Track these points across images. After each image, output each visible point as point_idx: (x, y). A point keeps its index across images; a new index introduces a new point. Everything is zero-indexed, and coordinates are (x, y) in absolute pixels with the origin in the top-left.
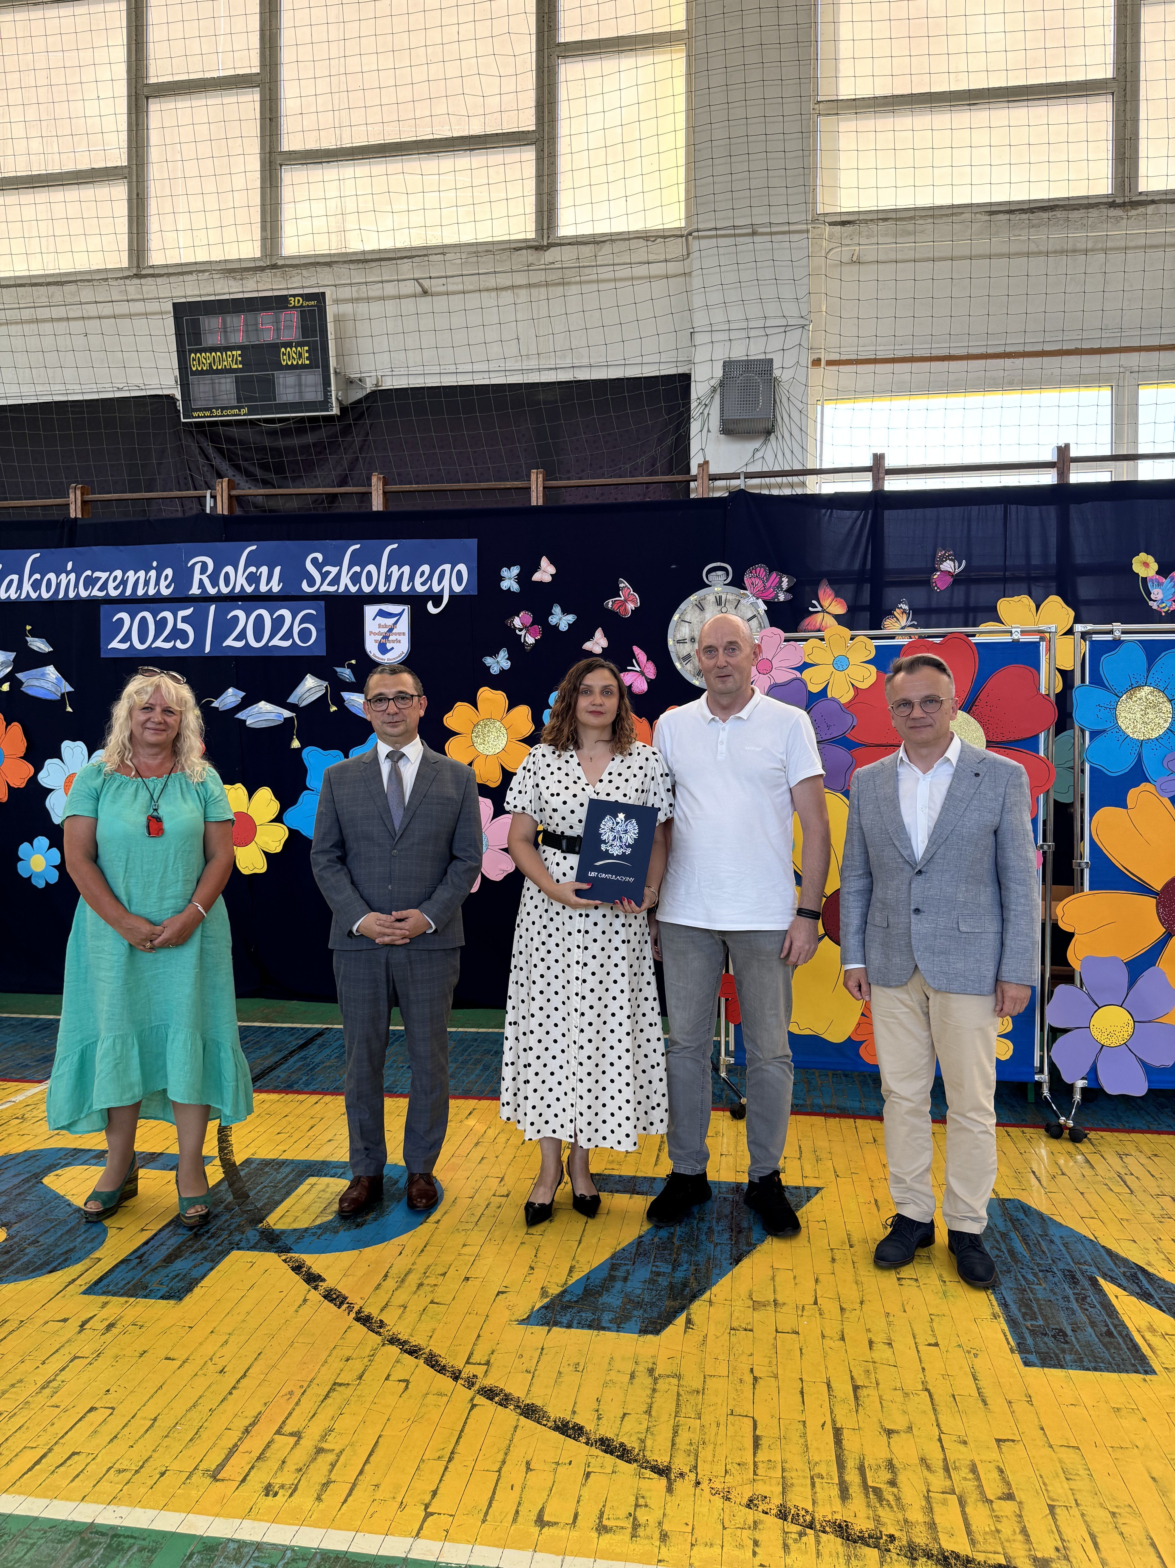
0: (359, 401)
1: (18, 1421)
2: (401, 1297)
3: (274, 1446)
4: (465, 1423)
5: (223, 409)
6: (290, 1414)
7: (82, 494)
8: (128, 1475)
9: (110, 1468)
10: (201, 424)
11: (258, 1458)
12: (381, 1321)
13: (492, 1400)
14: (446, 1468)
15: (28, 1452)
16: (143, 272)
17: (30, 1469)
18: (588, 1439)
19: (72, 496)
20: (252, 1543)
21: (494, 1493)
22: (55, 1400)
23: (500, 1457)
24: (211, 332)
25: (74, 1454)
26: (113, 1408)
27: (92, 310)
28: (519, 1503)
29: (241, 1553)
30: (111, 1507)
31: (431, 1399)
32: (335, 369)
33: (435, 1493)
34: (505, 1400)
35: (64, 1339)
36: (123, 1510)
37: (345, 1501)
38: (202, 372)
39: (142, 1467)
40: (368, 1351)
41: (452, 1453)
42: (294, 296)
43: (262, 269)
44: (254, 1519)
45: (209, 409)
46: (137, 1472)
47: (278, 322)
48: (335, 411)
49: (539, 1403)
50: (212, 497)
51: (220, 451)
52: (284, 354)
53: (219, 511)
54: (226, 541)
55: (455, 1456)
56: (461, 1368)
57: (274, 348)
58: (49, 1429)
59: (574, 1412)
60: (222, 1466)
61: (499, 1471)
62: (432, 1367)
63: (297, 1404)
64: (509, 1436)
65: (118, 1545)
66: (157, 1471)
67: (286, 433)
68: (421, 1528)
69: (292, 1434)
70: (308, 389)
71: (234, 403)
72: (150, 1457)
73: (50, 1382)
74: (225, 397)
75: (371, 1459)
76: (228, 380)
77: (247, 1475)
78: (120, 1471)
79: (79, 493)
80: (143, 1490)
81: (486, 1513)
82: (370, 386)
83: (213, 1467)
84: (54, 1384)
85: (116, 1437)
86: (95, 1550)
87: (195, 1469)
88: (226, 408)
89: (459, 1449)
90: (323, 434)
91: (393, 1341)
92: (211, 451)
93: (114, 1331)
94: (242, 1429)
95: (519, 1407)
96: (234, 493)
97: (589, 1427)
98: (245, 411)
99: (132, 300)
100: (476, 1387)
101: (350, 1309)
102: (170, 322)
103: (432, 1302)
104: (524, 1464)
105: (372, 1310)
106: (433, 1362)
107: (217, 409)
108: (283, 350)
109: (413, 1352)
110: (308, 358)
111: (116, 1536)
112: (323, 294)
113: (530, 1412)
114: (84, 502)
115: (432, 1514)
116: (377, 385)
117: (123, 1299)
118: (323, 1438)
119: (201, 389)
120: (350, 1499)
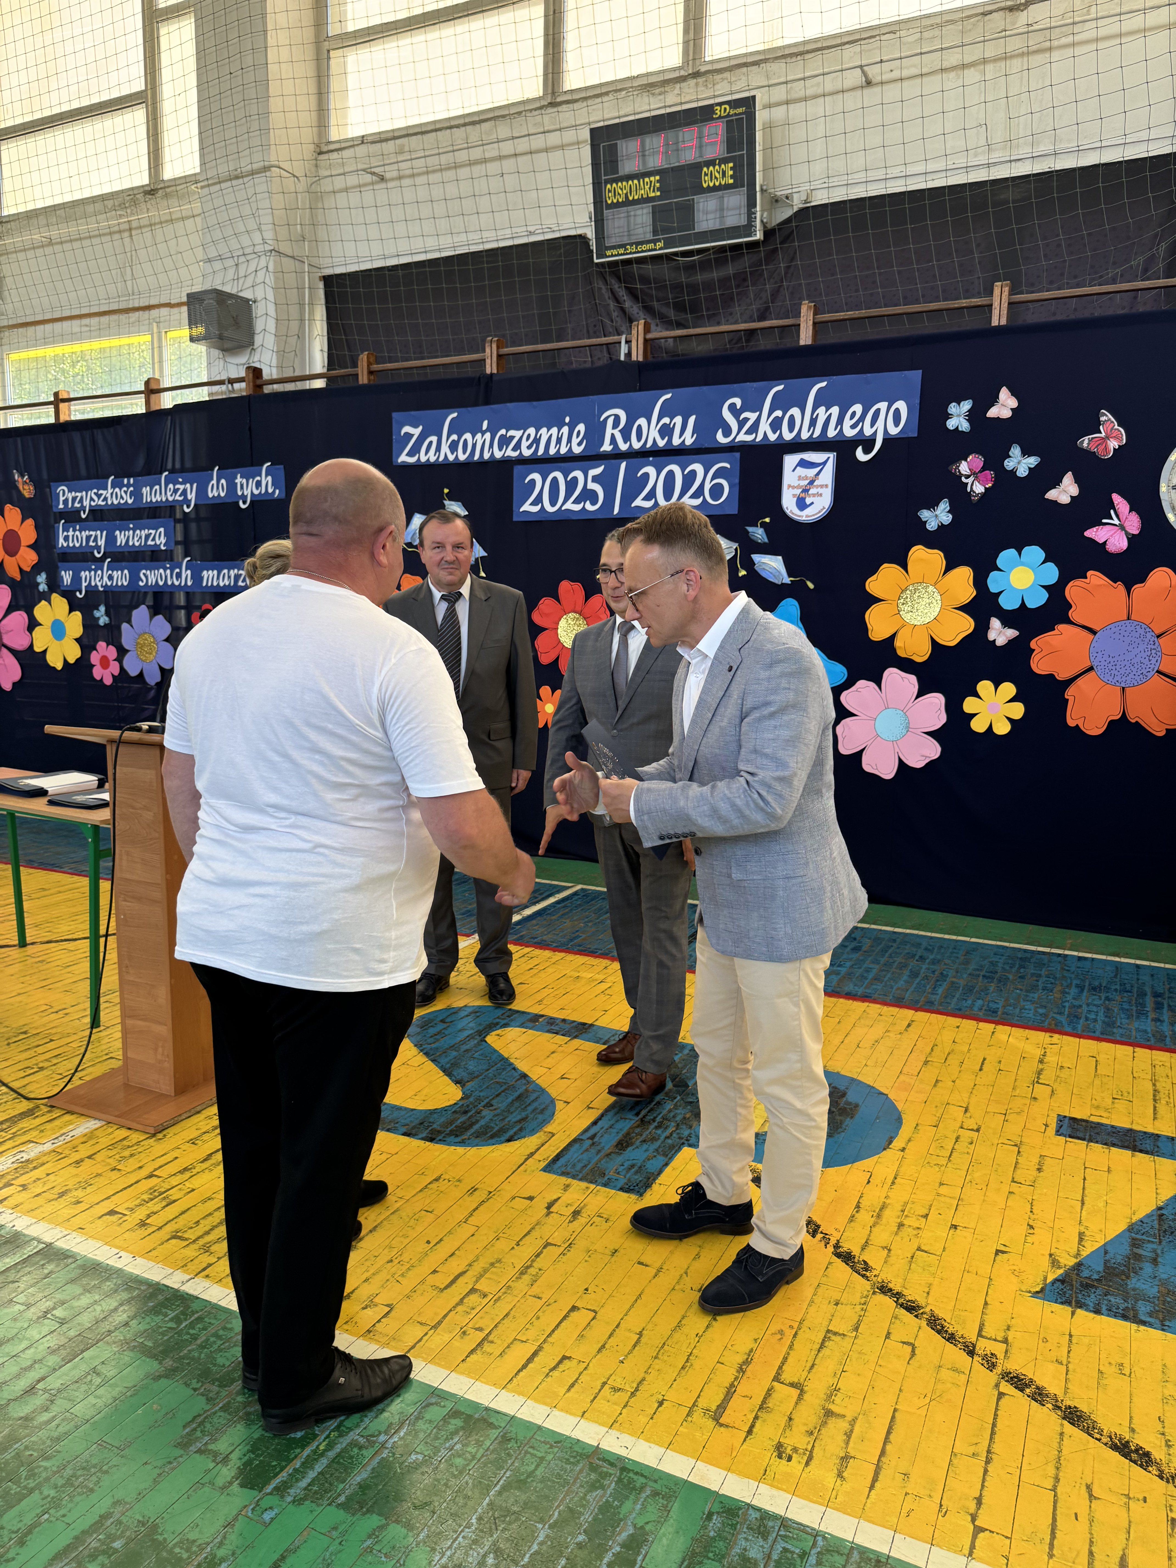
0: (788, 221)
1: (504, 1307)
2: (882, 1236)
3: (774, 1395)
4: (996, 1415)
5: (638, 244)
6: (785, 1359)
7: (498, 348)
8: (624, 1396)
9: (604, 1383)
10: (615, 263)
11: (761, 1408)
12: (865, 1262)
13: (1022, 1390)
14: (986, 1471)
15: (517, 1346)
16: (558, 100)
17: (524, 1366)
18: (1162, 1472)
19: (488, 350)
20: (775, 1517)
21: (1054, 1519)
22: (535, 1290)
23: (1052, 1471)
24: (629, 157)
25: (565, 1358)
26: (594, 1311)
27: (507, 148)
28: (1091, 1542)
29: (765, 1527)
30: (614, 1433)
31: (945, 1374)
32: (761, 186)
33: (979, 1501)
34: (1039, 1396)
35: (534, 1220)
36: (627, 1439)
37: (872, 1487)
38: (618, 205)
39: (637, 1390)
40: (857, 1298)
41: (989, 1452)
42: (720, 104)
43: (682, 79)
44: (772, 1486)
45: (623, 246)
46: (633, 1394)
47: (700, 137)
48: (759, 236)
49: (1083, 1407)
50: (627, 342)
51: (632, 293)
52: (706, 175)
53: (634, 358)
54: (640, 390)
55: (994, 1456)
56: (974, 1340)
57: (696, 168)
58: (536, 1323)
59: (1133, 1430)
60: (722, 1407)
61: (1054, 1489)
62: (939, 1332)
63: (791, 1347)
64: (1056, 1445)
65: (629, 1483)
66: (654, 1399)
67: (705, 265)
68: (973, 1547)
69: (792, 1385)
70: (730, 213)
71: (649, 236)
72: (643, 1379)
73: (528, 1267)
74: (640, 231)
75: (892, 1437)
76: (645, 211)
77: (752, 1426)
78: (616, 1390)
79: (494, 346)
80: (644, 1419)
81: (1051, 1546)
82: (797, 204)
83: (714, 1408)
84: (532, 1271)
85: (603, 1346)
86: (606, 1482)
87: (694, 1405)
88: (642, 243)
89: (996, 1448)
90: (746, 261)
91: (884, 1289)
92: (622, 293)
93: (582, 1220)
94: (736, 1366)
95: (1059, 1408)
96: (649, 336)
97: (1158, 1454)
98: (660, 244)
99: (549, 132)
100: (999, 1370)
101: (826, 1240)
102: (587, 151)
103: (919, 1249)
104: (1084, 1488)
105: (851, 1245)
106: (935, 1324)
107: (631, 244)
108: (705, 169)
109: (912, 1308)
110: (732, 177)
111: (624, 1469)
112: (754, 97)
113: (1073, 1416)
114: (499, 356)
115: (983, 1530)
116: (806, 202)
117: (584, 1184)
118: (829, 1397)
119: (616, 223)
120: (877, 1485)
